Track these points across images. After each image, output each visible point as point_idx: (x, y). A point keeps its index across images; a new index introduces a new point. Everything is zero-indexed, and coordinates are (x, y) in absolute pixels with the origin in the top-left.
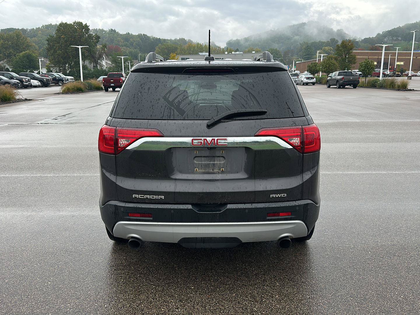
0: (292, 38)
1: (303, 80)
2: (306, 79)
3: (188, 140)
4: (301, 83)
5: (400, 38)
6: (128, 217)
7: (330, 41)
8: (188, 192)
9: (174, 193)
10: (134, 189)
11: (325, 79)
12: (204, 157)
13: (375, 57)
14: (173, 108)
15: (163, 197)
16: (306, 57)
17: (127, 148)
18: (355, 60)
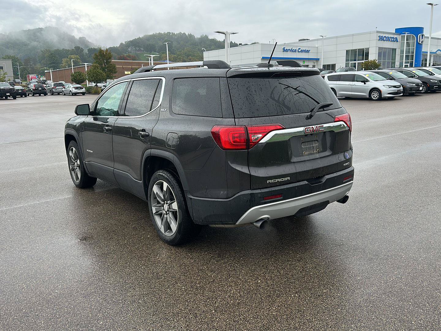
0: (29, 44)
1: (71, 90)
2: (75, 89)
3: (301, 129)
4: (70, 94)
5: (142, 49)
6: (264, 201)
7: (74, 48)
8: (305, 171)
9: (296, 173)
10: (268, 176)
11: (93, 88)
12: (307, 142)
13: (129, 67)
14: (281, 105)
15: (289, 178)
16: (52, 65)
17: (261, 142)
18: (115, 69)
